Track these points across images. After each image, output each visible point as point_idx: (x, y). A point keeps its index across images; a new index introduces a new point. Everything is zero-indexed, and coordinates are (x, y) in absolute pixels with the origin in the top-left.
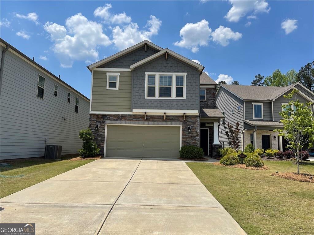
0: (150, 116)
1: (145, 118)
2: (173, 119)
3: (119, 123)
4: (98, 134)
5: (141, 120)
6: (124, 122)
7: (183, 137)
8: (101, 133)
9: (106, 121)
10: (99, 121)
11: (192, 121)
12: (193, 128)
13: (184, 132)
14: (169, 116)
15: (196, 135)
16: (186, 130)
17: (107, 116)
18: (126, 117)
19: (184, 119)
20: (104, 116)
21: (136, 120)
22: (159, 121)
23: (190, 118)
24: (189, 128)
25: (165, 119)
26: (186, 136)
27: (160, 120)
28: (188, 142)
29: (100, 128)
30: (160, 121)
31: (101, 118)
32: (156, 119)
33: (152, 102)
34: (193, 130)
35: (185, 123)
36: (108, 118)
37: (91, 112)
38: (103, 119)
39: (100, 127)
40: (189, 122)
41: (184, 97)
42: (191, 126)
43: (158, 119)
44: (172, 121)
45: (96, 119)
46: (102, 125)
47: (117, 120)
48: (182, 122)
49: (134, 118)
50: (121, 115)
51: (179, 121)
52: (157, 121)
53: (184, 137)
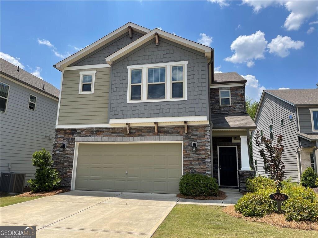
0: (136, 128)
1: (128, 132)
2: (170, 132)
3: (93, 140)
4: (64, 157)
5: (124, 135)
6: (100, 138)
7: (185, 159)
8: (68, 156)
9: (76, 138)
10: (67, 138)
11: (198, 133)
12: (201, 144)
13: (186, 152)
14: (163, 127)
15: (206, 157)
16: (189, 148)
17: (78, 131)
18: (102, 131)
19: (186, 132)
20: (73, 131)
21: (116, 134)
22: (149, 135)
23: (195, 130)
24: (194, 144)
25: (156, 131)
26: (190, 157)
27: (151, 134)
28: (193, 168)
29: (67, 149)
30: (151, 136)
31: (70, 134)
32: (144, 132)
33: (138, 108)
34: (201, 148)
35: (187, 137)
36: (78, 133)
37: (57, 127)
38: (73, 136)
39: (67, 147)
40: (194, 135)
41: (185, 98)
42: (197, 142)
43: (147, 132)
44: (168, 135)
45: (63, 136)
46: (70, 143)
47: (90, 136)
48: (184, 135)
49: (113, 133)
50: (96, 128)
51: (179, 135)
52: (145, 135)
53: (187, 159)
